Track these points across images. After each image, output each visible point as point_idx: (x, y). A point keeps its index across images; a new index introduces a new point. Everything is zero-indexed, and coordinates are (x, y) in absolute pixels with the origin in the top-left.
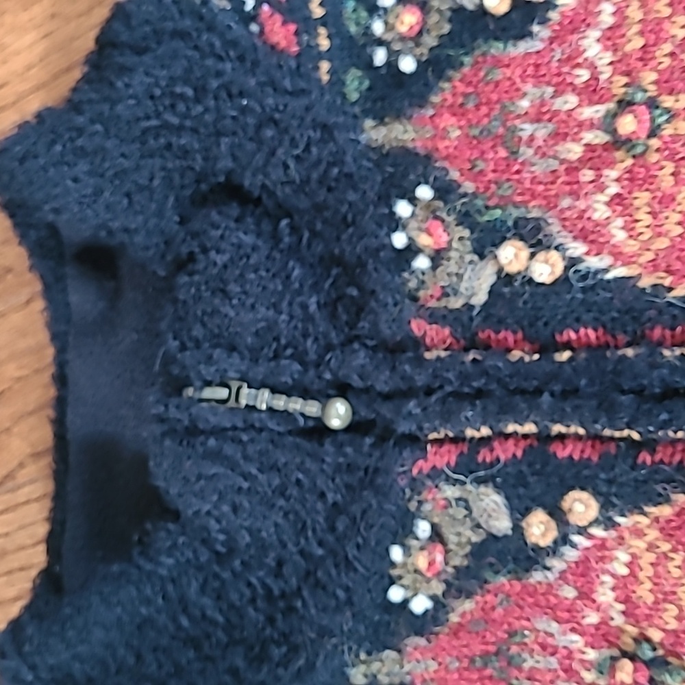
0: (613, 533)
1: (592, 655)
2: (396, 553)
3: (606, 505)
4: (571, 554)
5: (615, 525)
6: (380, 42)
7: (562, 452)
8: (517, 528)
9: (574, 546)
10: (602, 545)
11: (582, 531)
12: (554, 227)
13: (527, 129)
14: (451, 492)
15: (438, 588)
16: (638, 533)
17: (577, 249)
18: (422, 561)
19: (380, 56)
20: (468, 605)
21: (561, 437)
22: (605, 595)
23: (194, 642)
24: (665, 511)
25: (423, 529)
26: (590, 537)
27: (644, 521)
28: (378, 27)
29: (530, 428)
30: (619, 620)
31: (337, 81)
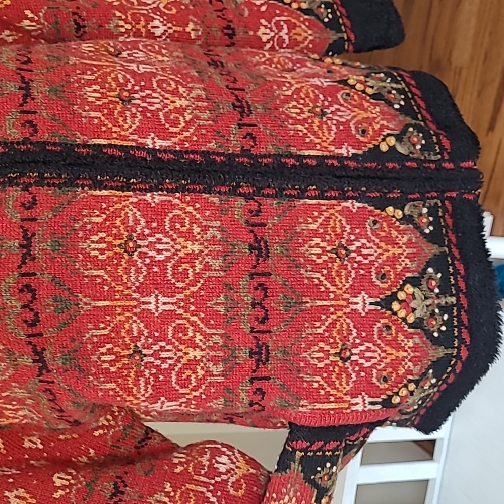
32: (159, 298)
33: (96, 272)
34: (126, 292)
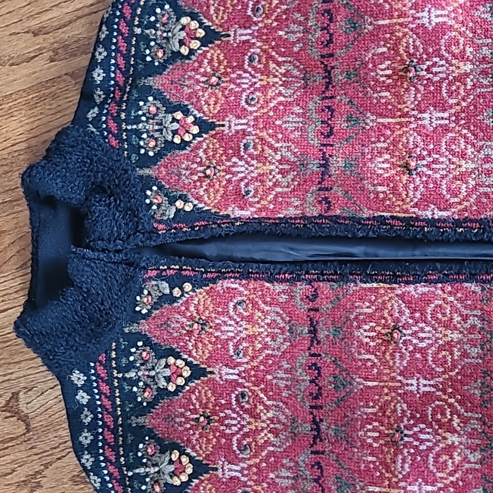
0: (194, 294)
1: (188, 323)
2: (138, 298)
3: (194, 286)
4: (184, 299)
5: (195, 292)
6: (142, 147)
9: (185, 297)
10: (192, 297)
11: (187, 293)
12: (190, 196)
13: (184, 172)
14: (154, 283)
15: (149, 307)
16: (200, 293)
17: (196, 202)
18: (145, 300)
19: (142, 151)
20: (157, 312)
21: (185, 270)
22: (192, 309)
23: (79, 323)
24: (208, 288)
25: (146, 292)
26: (189, 294)
27: (202, 290)
28: (142, 143)
29: (177, 267)
30: (195, 314)
31: (129, 158)
32: (420, 380)
33: (367, 357)
34: (393, 375)
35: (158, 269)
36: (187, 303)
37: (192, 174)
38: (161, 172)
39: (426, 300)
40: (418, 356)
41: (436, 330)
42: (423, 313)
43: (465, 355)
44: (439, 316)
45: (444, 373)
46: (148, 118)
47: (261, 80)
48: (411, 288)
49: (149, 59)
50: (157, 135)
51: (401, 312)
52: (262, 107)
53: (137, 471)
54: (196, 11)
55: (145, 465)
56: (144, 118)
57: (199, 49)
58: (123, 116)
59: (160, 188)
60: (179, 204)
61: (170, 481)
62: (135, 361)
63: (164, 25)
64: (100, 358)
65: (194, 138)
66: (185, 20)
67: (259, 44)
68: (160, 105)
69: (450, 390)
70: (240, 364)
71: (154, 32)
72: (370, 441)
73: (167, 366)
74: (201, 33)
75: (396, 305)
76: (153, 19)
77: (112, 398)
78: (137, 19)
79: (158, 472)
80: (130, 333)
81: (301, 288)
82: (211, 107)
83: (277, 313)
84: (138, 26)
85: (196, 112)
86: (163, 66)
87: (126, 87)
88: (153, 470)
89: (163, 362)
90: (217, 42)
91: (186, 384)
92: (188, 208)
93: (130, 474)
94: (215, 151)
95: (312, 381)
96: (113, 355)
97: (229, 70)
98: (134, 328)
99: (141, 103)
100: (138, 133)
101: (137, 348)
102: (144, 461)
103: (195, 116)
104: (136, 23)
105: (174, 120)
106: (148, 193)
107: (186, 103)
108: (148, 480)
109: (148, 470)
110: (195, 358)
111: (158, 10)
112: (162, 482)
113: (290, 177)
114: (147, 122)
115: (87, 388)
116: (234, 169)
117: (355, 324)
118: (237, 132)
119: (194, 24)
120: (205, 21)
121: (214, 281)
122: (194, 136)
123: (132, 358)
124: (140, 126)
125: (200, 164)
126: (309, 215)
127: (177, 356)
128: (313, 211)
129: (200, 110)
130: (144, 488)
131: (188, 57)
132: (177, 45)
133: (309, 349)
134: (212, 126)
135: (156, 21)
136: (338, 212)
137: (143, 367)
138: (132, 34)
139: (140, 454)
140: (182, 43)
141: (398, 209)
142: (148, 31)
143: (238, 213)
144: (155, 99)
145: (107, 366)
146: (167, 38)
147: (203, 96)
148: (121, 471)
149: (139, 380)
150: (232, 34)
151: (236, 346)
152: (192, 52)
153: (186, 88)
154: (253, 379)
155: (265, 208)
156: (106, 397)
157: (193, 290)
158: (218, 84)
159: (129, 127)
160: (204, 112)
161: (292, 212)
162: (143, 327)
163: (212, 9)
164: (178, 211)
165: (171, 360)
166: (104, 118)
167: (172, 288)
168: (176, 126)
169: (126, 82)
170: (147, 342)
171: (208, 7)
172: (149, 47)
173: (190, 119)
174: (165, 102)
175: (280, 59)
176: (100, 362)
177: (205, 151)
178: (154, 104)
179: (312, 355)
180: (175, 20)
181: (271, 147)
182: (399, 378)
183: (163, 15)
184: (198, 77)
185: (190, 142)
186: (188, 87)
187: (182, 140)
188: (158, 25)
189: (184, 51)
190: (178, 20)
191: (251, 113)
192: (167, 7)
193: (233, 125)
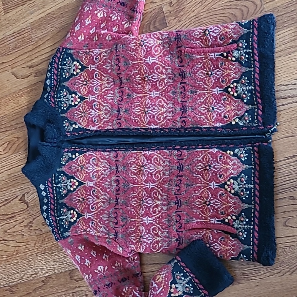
2: (62, 159)
3: (79, 154)
4: (76, 159)
7: (76, 150)
8: (72, 157)
10: (78, 158)
13: (75, 115)
14: (67, 153)
15: (65, 162)
18: (64, 159)
19: (62, 108)
20: (68, 163)
23: (42, 168)
28: (62, 105)
29: (74, 148)
31: (58, 110)
35: (68, 149)
36: (77, 160)
37: (78, 115)
38: (68, 115)
39: (152, 156)
40: (150, 175)
41: (155, 166)
42: (151, 161)
43: (164, 174)
44: (156, 161)
45: (158, 181)
46: (64, 97)
47: (100, 82)
48: (147, 152)
49: (64, 76)
50: (67, 102)
51: (144, 161)
52: (100, 92)
53: (61, 218)
54: (79, 59)
55: (63, 216)
56: (62, 97)
57: (80, 72)
58: (55, 96)
59: (68, 120)
60: (74, 126)
61: (70, 220)
62: (60, 181)
63: (68, 64)
64: (49, 180)
65: (79, 103)
66: (75, 63)
67: (98, 70)
68: (68, 92)
69: (159, 186)
70: (94, 181)
71: (65, 67)
72: (133, 204)
73: (71, 182)
74: (80, 67)
75: (143, 158)
76: (65, 62)
77: (53, 194)
78: (60, 62)
79: (67, 218)
80: (59, 171)
81: (113, 153)
82: (84, 92)
83: (106, 162)
84: (60, 65)
85: (79, 94)
86: (69, 79)
87: (57, 86)
88: (65, 217)
89: (69, 181)
90: (85, 70)
91: (77, 188)
92: (77, 127)
93: (58, 219)
94: (85, 107)
95: (117, 185)
96: (53, 179)
97: (89, 79)
98: (60, 169)
99: (61, 92)
100: (61, 102)
101: (61, 176)
102: (63, 214)
103: (79, 95)
104: (60, 64)
105: (72, 97)
106: (64, 122)
107: (76, 91)
108: (64, 221)
109: (64, 217)
110: (80, 179)
111: (67, 60)
112: (68, 221)
113: (108, 115)
114: (63, 98)
115: (45, 190)
116: (91, 113)
117: (130, 165)
118: (92, 100)
119: (78, 64)
120: (81, 63)
121: (86, 152)
122: (79, 102)
123: (59, 180)
124: (61, 99)
125: (80, 112)
126: (114, 128)
127: (74, 179)
128: (116, 127)
129: (80, 93)
130: (63, 223)
131: (76, 75)
132: (73, 71)
133: (116, 174)
134: (84, 99)
135: (66, 63)
136: (124, 127)
137: (63, 183)
138: (59, 68)
139: (61, 212)
140: (74, 70)
141: (142, 125)
142: (63, 67)
143: (92, 128)
144: (66, 90)
145: (51, 183)
146: (70, 69)
147: (81, 88)
148: (56, 218)
149: (62, 187)
150: (89, 67)
151: (93, 174)
152: (77, 73)
153: (76, 86)
154: (98, 185)
155: (100, 126)
156: (51, 193)
157: (79, 156)
158: (86, 84)
159: (58, 100)
160: (82, 94)
161: (109, 127)
162: (63, 169)
163: (83, 58)
164: (74, 128)
165: (72, 180)
166: (49, 97)
167: (72, 155)
168: (72, 99)
169: (57, 84)
170: (65, 174)
171: (82, 58)
172: (64, 72)
173: (77, 97)
174: (69, 91)
175: (105, 75)
176: (49, 181)
177: (82, 108)
178: (66, 92)
179: (116, 176)
180: (72, 63)
181: (102, 105)
182: (144, 183)
183: (68, 61)
184: (80, 82)
185: (77, 104)
186: (77, 85)
187: (75, 104)
188: (67, 64)
189: (75, 73)
190: (73, 62)
191: (96, 94)
192: (70, 58)
193: (91, 98)
